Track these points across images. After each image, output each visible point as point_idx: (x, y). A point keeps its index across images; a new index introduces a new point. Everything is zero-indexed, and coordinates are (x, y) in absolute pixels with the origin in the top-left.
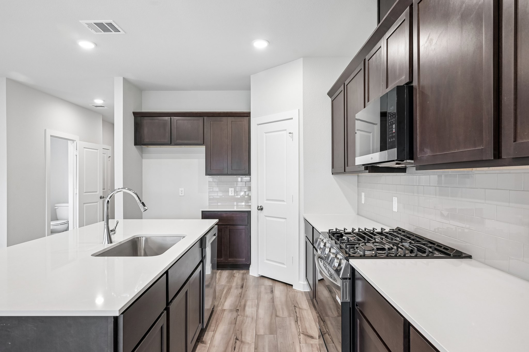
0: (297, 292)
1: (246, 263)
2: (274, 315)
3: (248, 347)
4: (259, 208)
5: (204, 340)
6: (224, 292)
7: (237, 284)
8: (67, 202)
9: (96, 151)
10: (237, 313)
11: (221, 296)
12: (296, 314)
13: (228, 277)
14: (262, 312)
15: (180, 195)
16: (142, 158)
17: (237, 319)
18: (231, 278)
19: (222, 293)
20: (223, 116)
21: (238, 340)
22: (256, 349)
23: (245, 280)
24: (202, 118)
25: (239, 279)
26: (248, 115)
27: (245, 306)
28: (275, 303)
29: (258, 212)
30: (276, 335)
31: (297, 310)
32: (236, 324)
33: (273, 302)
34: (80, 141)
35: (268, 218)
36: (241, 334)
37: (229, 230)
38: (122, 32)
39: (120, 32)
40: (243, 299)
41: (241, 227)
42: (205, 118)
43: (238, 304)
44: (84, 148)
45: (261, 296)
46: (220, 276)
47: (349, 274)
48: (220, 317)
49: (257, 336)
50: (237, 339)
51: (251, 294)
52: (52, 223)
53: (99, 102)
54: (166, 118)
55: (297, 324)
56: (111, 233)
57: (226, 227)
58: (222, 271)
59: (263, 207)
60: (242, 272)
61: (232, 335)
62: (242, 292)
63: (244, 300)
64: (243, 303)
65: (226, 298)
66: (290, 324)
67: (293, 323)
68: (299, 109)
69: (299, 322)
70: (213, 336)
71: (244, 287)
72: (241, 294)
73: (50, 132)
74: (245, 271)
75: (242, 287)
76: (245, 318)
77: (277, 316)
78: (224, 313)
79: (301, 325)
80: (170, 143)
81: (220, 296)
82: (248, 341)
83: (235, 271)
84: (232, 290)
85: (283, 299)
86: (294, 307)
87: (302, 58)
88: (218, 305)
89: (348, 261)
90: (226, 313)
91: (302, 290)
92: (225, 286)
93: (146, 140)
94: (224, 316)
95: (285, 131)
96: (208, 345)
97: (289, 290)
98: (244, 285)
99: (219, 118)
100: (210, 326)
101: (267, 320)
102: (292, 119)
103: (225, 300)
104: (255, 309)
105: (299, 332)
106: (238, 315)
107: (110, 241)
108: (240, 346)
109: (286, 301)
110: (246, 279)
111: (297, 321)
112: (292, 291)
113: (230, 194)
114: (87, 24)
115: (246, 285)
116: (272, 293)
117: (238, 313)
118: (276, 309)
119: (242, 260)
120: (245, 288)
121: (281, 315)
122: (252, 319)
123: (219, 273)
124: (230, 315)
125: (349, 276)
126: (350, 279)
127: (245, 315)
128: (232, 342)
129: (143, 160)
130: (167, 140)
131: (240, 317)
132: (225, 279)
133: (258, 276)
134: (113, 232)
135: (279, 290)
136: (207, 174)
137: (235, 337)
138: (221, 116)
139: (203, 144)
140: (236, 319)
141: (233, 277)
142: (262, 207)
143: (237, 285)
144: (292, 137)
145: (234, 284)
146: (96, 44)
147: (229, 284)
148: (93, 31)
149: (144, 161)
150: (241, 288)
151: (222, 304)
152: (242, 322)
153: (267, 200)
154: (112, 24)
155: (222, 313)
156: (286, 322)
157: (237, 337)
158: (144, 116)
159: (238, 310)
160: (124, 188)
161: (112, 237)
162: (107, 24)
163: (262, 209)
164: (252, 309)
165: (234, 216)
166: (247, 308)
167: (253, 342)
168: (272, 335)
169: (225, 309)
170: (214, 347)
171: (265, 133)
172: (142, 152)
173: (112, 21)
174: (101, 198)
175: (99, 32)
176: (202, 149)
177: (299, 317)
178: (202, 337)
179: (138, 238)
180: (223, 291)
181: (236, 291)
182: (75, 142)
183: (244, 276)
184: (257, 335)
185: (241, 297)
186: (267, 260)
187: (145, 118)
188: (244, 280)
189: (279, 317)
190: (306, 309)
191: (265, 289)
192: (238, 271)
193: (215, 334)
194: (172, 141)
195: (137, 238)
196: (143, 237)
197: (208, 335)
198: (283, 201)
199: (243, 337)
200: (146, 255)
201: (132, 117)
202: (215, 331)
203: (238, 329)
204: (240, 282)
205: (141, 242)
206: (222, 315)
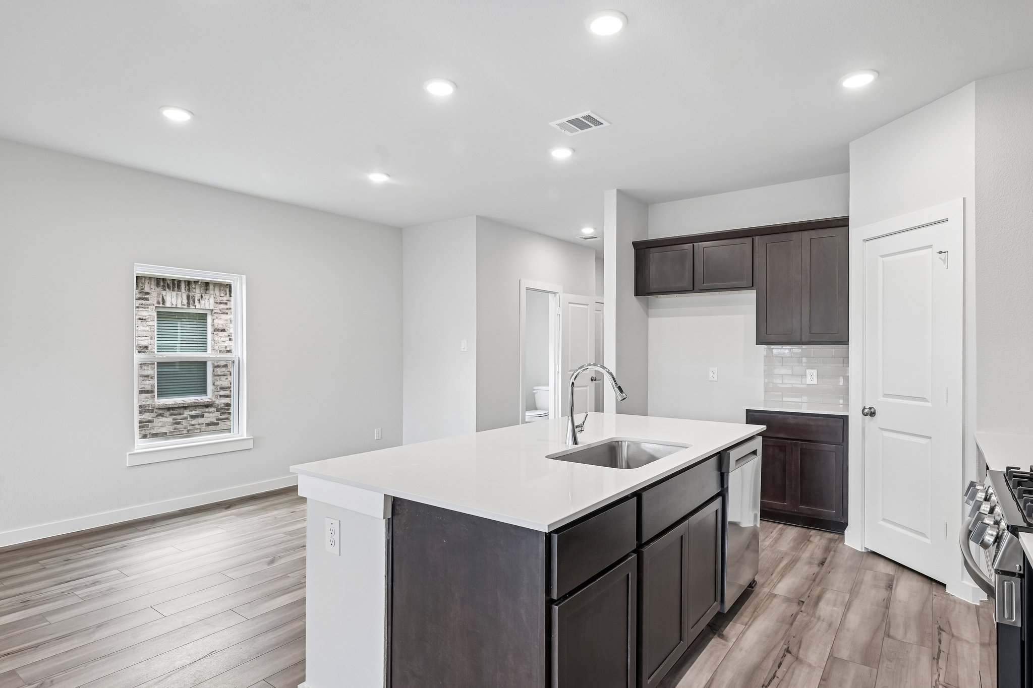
0: (956, 601)
1: (839, 520)
2: (881, 633)
3: (807, 671)
4: (866, 411)
5: (725, 633)
6: (782, 565)
7: (812, 555)
8: (547, 385)
9: (586, 307)
10: (799, 608)
11: (774, 570)
12: (938, 643)
13: (795, 540)
14: (853, 619)
15: (711, 379)
16: (648, 316)
17: (796, 617)
18: (801, 543)
19: (777, 566)
20: (792, 230)
21: (790, 653)
22: (823, 680)
23: (832, 553)
24: (750, 239)
25: (819, 549)
26: (843, 223)
27: (819, 598)
28: (891, 611)
29: (863, 420)
30: (876, 670)
31: (944, 636)
32: (792, 624)
33: (887, 607)
34: (564, 293)
35: (886, 434)
36: (798, 645)
37: (801, 449)
38: (606, 124)
39: (602, 124)
40: (818, 585)
41: (826, 447)
42: (757, 239)
43: (805, 593)
44: (569, 303)
45: (860, 589)
46: (779, 536)
47: (1018, 565)
48: (763, 605)
49: (833, 659)
50: (788, 651)
51: (839, 580)
52: (527, 413)
53: (588, 231)
54: (688, 246)
55: (935, 665)
56: (576, 430)
57: (796, 445)
58: (787, 526)
59: (875, 411)
60: (829, 535)
61: (779, 642)
62: (818, 573)
63: (819, 588)
64: (816, 591)
65: (782, 576)
66: (918, 659)
67: (925, 661)
68: (964, 199)
69: (942, 663)
70: (743, 633)
71: (826, 564)
72: (816, 575)
73: (527, 283)
74: (837, 536)
75: (822, 564)
76: (815, 620)
77: (889, 636)
78: (772, 601)
79: (946, 668)
80: (693, 288)
81: (771, 570)
82: (810, 662)
83: (812, 532)
84: (799, 565)
85: (914, 607)
86: (937, 630)
87: (973, 83)
88: (764, 584)
89: (1017, 536)
90: (776, 601)
91: (970, 602)
92: (786, 554)
93: (653, 287)
94: (771, 606)
95: (931, 249)
96: (731, 644)
97: (934, 593)
98: (828, 561)
99: (783, 236)
100: (742, 614)
101: (863, 637)
102: (946, 220)
103: (781, 578)
104: (840, 610)
105: (936, 681)
106: (801, 611)
107: (575, 442)
108: (792, 664)
109: (921, 614)
110: (835, 551)
111: (936, 658)
112: (942, 598)
113: (808, 381)
114: (558, 125)
115: (831, 562)
116: (889, 589)
117: (801, 608)
118: (889, 622)
119: (831, 513)
120: (829, 565)
121: (899, 637)
122: (830, 625)
123: (780, 529)
124: (784, 606)
125: (1018, 569)
126: (1021, 576)
127: (815, 615)
128: (775, 653)
129: (649, 319)
130: (687, 283)
131: (805, 616)
132: (788, 541)
133: (863, 551)
134: (579, 429)
135: (906, 589)
136: (759, 342)
137: (786, 647)
138: (788, 230)
139: (752, 287)
140: (794, 617)
141: (806, 541)
142: (872, 410)
143: (811, 557)
144: (947, 261)
145: (806, 555)
146: (574, 150)
147: (794, 553)
148: (567, 133)
149: (652, 321)
150: (819, 566)
151: (771, 584)
152: (807, 625)
153: (886, 395)
154: (590, 116)
155: (769, 600)
156: (907, 652)
157: (788, 648)
158: (650, 246)
159: (803, 602)
160: (595, 365)
161: (579, 435)
162: (583, 118)
163: (872, 414)
164: (834, 608)
165: (812, 423)
166: (822, 605)
167: (820, 667)
168: (867, 668)
169: (776, 595)
170: (741, 650)
171: (882, 256)
172: (647, 306)
173: (590, 111)
174: (592, 380)
175: (575, 131)
176: (751, 295)
177: (946, 651)
178: (722, 629)
179: (618, 442)
180: (780, 562)
181: (806, 568)
182: (558, 295)
183: (832, 544)
184: (832, 656)
185: (814, 580)
186: (884, 520)
187: (651, 249)
188: (830, 552)
189: (893, 638)
190: (968, 642)
191: (875, 577)
192: (820, 533)
193: (746, 630)
194: (695, 284)
195: (616, 442)
196: (625, 442)
197: (733, 628)
198: (924, 399)
199: (801, 651)
200: (628, 467)
201: (632, 251)
202: (748, 625)
203: (794, 635)
204: (819, 554)
205: (622, 449)
206: (768, 602)
